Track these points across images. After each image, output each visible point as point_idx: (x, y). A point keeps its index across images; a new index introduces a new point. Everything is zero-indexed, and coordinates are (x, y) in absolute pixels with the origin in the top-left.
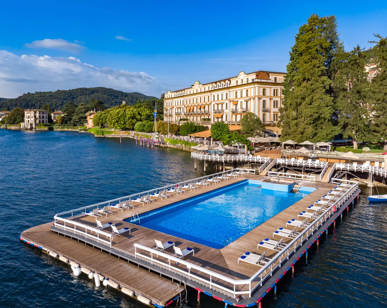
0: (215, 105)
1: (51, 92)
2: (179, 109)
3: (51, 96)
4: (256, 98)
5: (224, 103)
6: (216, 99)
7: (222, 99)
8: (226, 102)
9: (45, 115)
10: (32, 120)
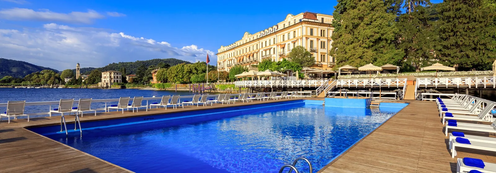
0: (263, 51)
1: (132, 62)
2: (231, 61)
3: (132, 65)
4: (304, 38)
5: (271, 48)
6: (264, 46)
7: (270, 45)
8: (273, 47)
9: (119, 76)
10: (108, 80)
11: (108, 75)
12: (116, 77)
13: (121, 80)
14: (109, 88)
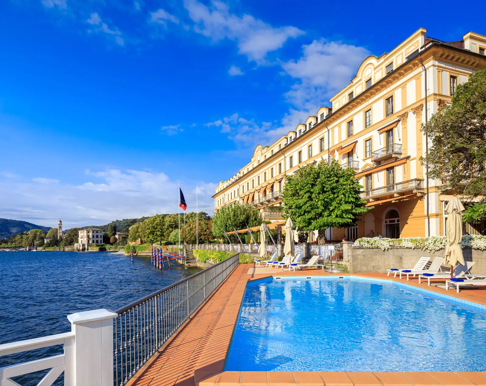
4: (432, 104)
5: (314, 163)
6: (295, 162)
10: (85, 241)
11: (85, 234)
12: (95, 237)
13: (102, 239)
14: (86, 251)
